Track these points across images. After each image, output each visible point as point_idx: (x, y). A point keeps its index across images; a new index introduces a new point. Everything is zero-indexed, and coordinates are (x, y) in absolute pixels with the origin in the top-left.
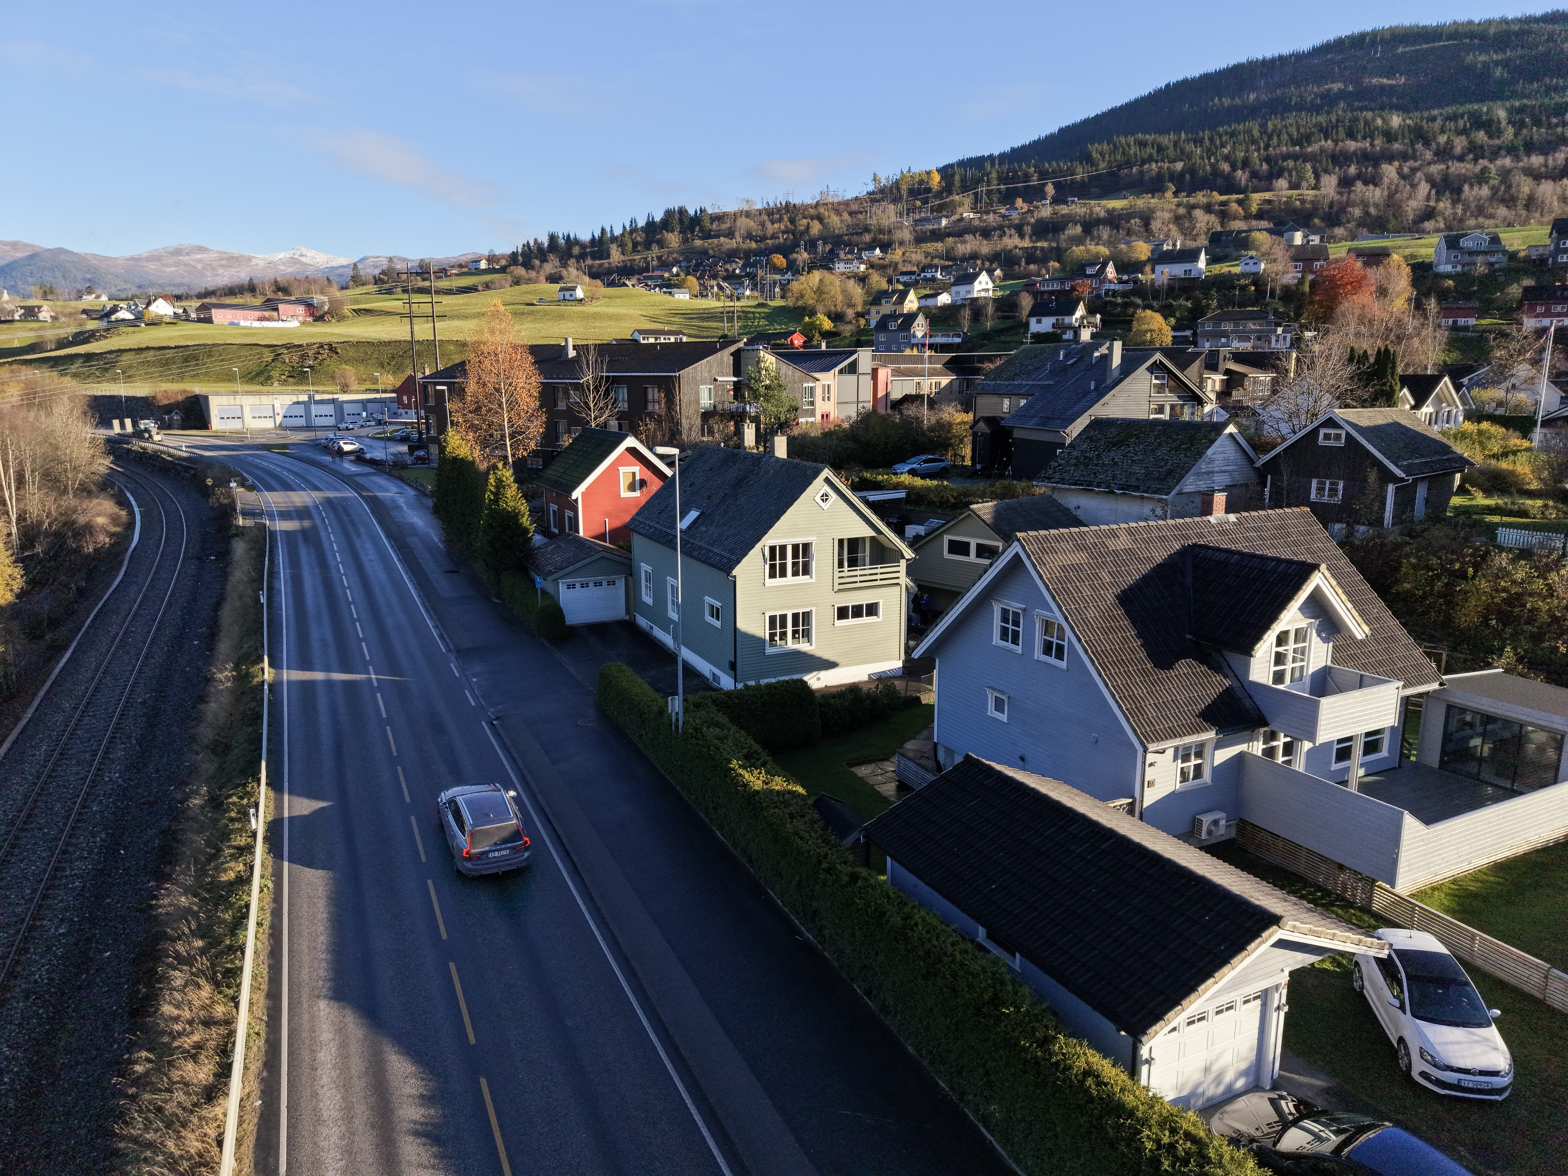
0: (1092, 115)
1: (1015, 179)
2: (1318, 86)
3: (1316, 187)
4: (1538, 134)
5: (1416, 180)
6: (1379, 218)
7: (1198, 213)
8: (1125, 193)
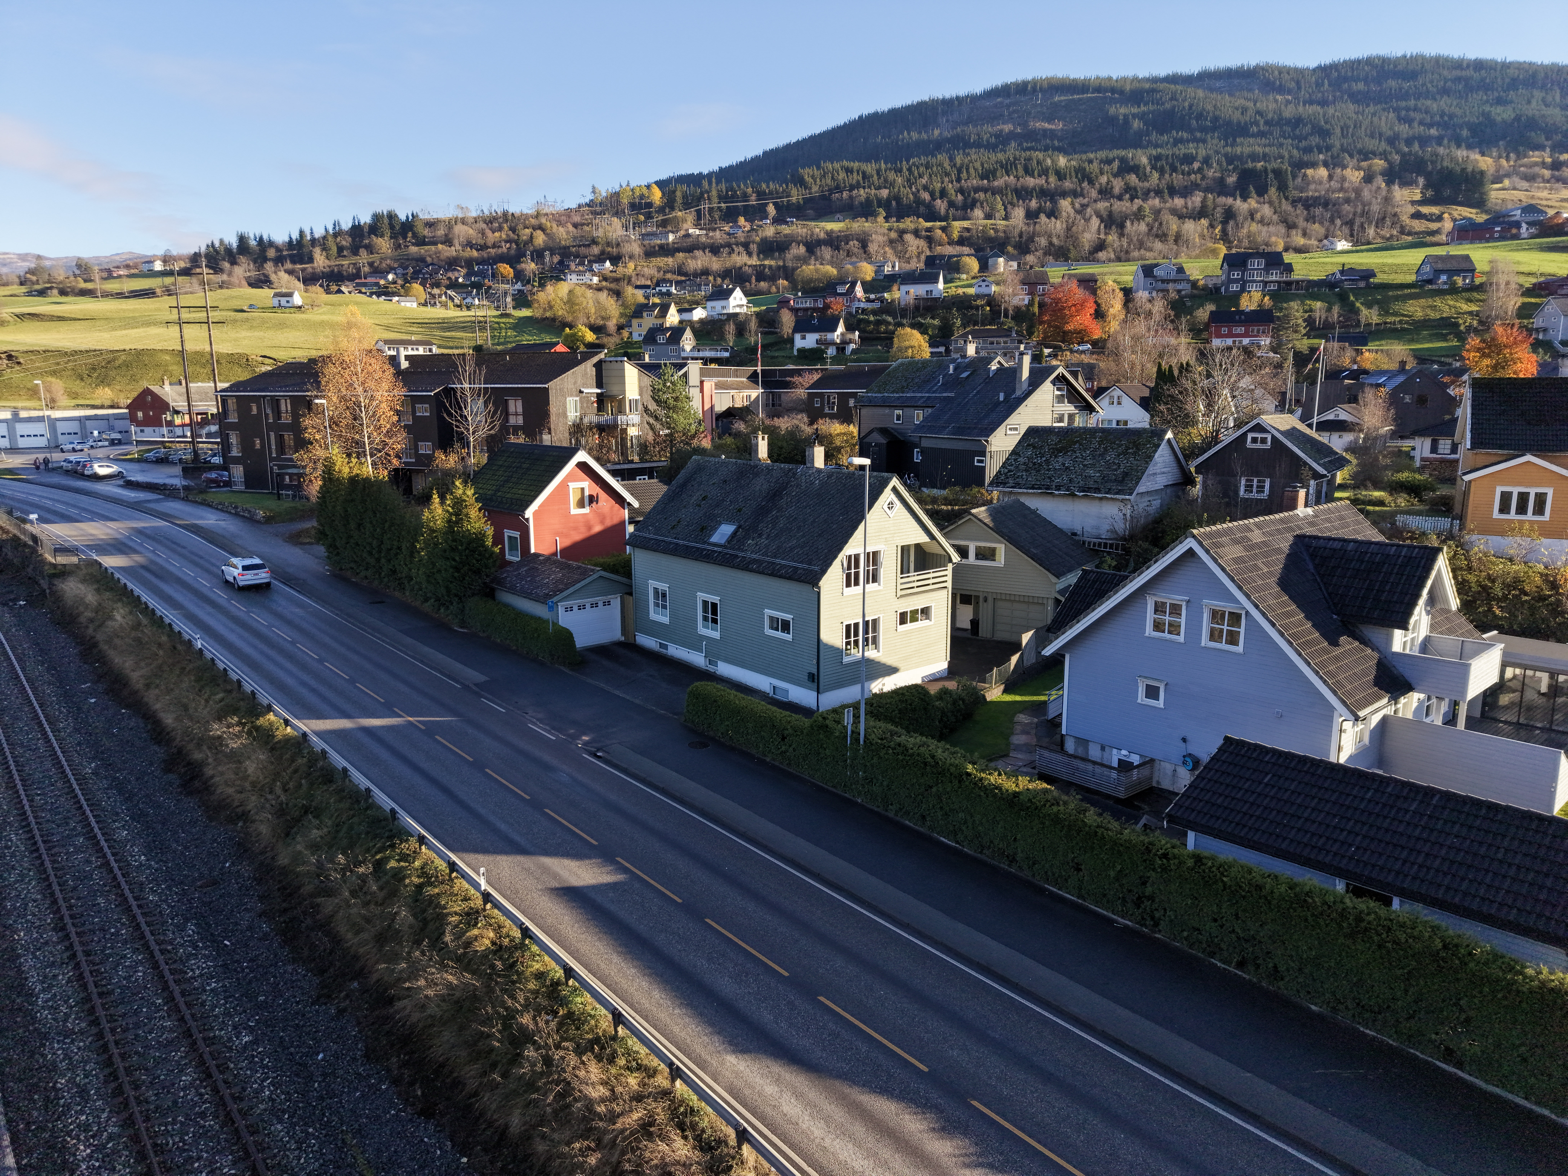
0: (794, 140)
1: (733, 198)
2: (992, 126)
3: (1006, 218)
4: (1178, 179)
5: (1088, 215)
6: (1061, 247)
7: (909, 237)
8: (838, 216)
